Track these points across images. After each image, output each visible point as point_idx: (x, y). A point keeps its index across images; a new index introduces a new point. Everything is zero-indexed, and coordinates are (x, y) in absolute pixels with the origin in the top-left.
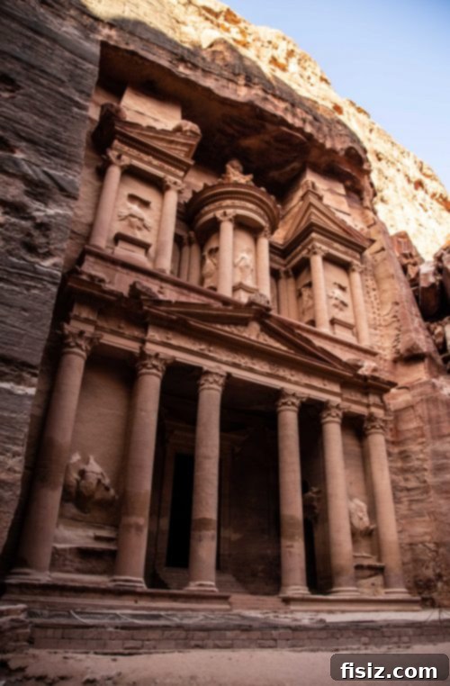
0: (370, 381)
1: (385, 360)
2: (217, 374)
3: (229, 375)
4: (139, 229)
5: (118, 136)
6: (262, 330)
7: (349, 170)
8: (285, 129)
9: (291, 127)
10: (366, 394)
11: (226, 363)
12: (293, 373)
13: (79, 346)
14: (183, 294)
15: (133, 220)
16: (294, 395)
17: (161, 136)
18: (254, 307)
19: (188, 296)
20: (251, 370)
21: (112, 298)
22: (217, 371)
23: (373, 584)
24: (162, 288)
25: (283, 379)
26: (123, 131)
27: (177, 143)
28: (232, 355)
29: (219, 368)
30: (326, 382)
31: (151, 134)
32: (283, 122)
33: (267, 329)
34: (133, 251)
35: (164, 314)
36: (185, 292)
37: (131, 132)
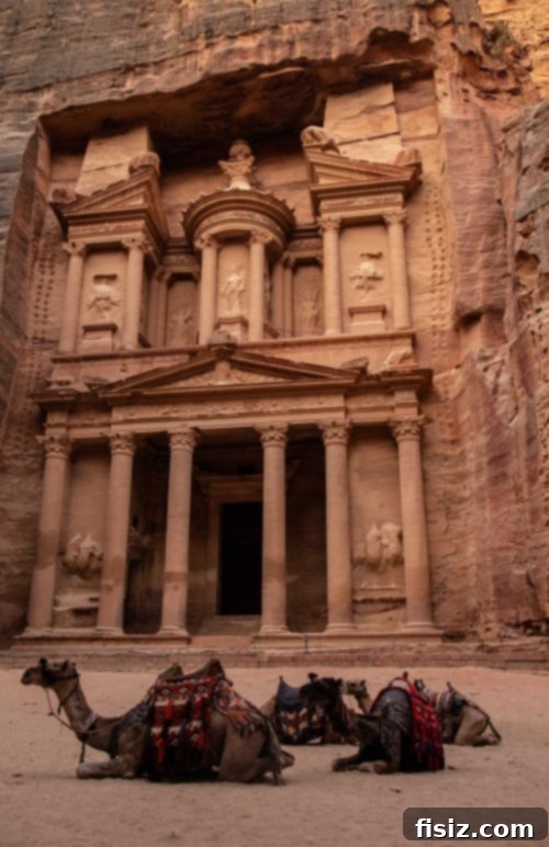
0: (383, 379)
1: (443, 333)
2: (180, 433)
3: (196, 430)
4: (107, 309)
5: (70, 222)
6: (232, 368)
7: (391, 61)
8: (265, 75)
9: (270, 68)
10: (391, 394)
11: (191, 419)
12: (275, 402)
13: (53, 450)
14: (145, 363)
15: (100, 303)
16: (272, 428)
17: (111, 194)
18: (213, 349)
19: (151, 363)
20: (220, 417)
21: (71, 398)
22: (180, 430)
23: (390, 619)
24: (124, 365)
25: (260, 414)
26: (71, 214)
27: (131, 189)
28: (199, 407)
29: (184, 426)
30: (322, 399)
31: (100, 198)
32: (259, 69)
33: (237, 365)
34: (98, 338)
35: (118, 395)
36: (148, 359)
37: (78, 210)
